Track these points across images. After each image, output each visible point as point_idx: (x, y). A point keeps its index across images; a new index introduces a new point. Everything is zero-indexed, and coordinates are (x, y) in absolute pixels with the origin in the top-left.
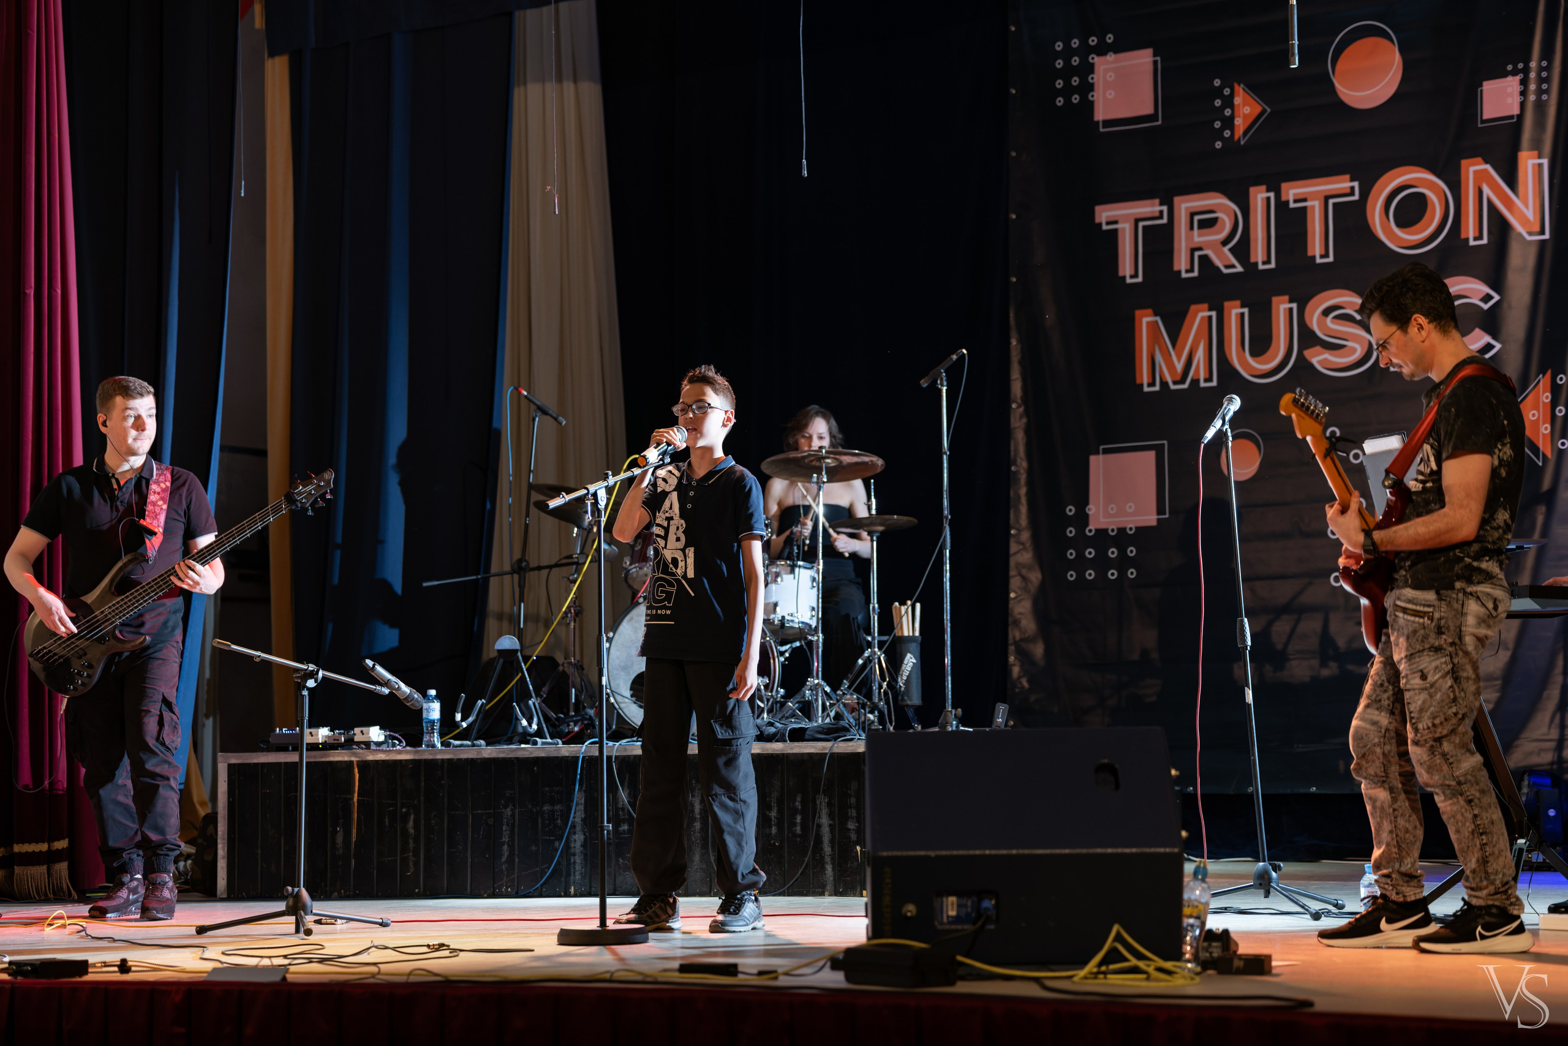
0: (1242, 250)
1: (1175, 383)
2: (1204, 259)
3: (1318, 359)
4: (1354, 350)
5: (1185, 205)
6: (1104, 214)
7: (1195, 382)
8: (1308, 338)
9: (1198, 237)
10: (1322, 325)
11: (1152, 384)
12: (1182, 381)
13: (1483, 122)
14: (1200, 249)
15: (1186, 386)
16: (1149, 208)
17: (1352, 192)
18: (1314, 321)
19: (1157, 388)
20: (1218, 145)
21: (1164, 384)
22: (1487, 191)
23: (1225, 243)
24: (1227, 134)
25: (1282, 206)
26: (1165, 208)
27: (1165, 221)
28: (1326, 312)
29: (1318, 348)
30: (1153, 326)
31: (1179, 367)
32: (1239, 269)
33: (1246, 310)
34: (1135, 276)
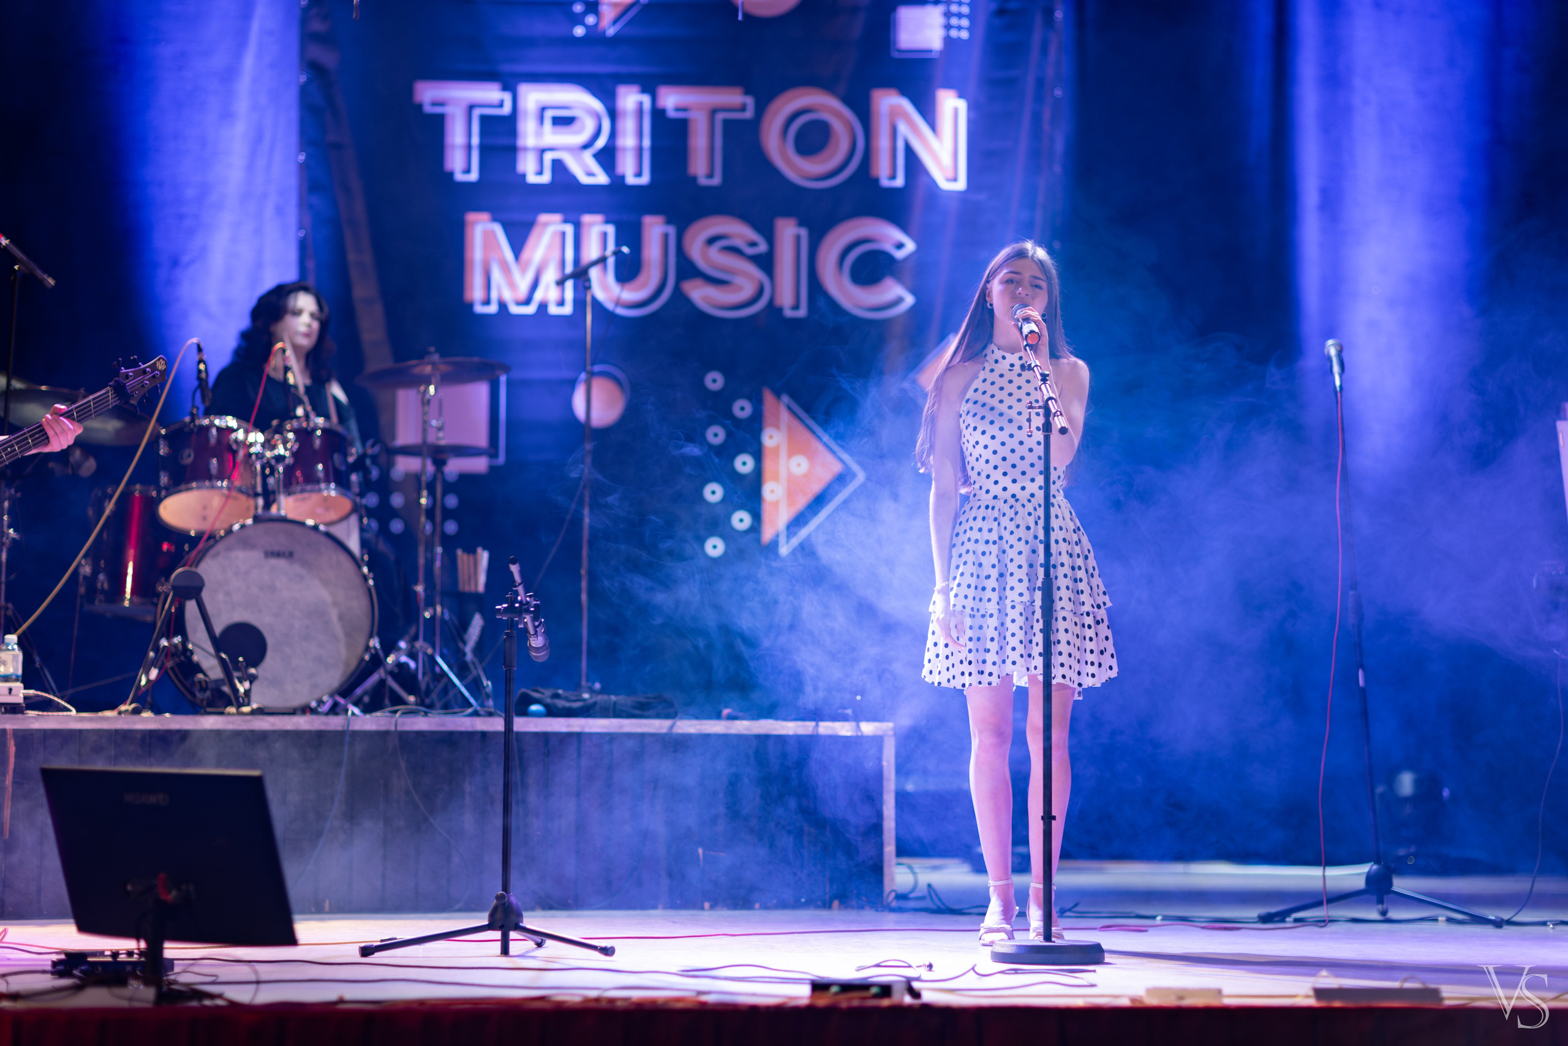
0: (607, 157)
1: (519, 303)
2: (558, 166)
3: (700, 294)
4: (740, 289)
5: (533, 96)
6: (428, 93)
7: (543, 306)
8: (687, 270)
9: (552, 137)
10: (705, 256)
11: (487, 302)
12: (527, 301)
13: (900, 51)
14: (552, 149)
15: (530, 310)
16: (489, 94)
17: (743, 108)
18: (696, 250)
19: (493, 309)
20: (579, 31)
21: (503, 305)
22: (903, 128)
23: (586, 146)
24: (591, 20)
25: (658, 114)
26: (507, 97)
27: (507, 109)
28: (711, 241)
29: (698, 282)
30: (489, 237)
31: (524, 285)
32: (602, 179)
33: (610, 229)
34: (468, 171)
